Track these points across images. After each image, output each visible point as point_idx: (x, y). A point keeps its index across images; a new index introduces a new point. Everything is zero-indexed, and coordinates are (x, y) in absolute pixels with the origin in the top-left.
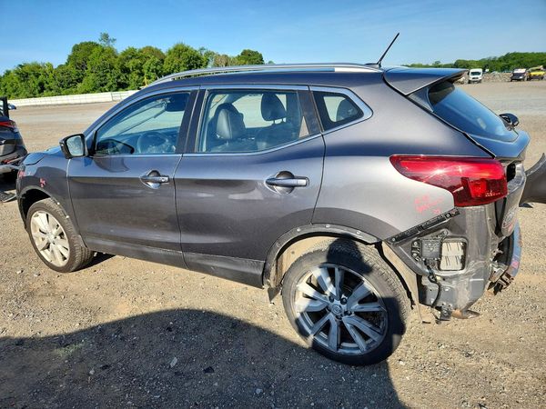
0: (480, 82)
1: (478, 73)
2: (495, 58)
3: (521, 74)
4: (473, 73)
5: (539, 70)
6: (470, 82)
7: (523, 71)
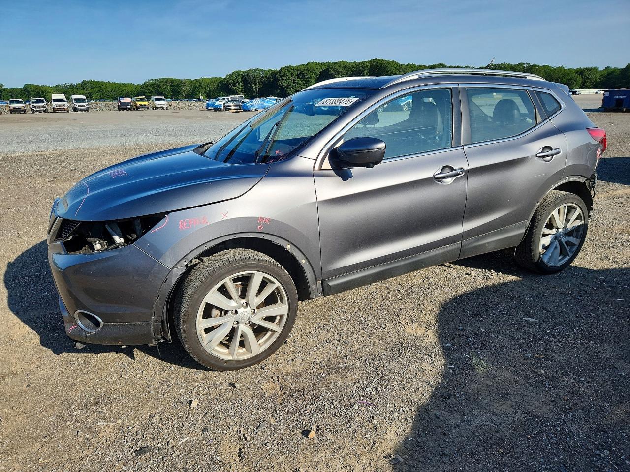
0: (87, 110)
1: (82, 101)
2: (71, 85)
3: (128, 104)
4: (77, 100)
5: (142, 100)
6: (75, 110)
7: (128, 100)
